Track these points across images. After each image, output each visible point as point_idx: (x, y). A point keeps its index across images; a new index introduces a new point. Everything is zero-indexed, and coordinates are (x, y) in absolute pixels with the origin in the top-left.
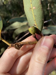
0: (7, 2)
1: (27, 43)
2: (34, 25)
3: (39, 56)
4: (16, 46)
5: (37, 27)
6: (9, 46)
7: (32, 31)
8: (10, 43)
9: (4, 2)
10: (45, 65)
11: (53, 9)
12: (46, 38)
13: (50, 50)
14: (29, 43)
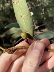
0: (5, 8)
1: (20, 47)
2: (26, 31)
3: (30, 59)
4: (9, 51)
5: (29, 33)
6: (3, 51)
7: (24, 36)
8: (5, 48)
9: (2, 7)
10: (36, 68)
11: (49, 13)
12: (37, 42)
13: (41, 53)
14: (22, 48)
